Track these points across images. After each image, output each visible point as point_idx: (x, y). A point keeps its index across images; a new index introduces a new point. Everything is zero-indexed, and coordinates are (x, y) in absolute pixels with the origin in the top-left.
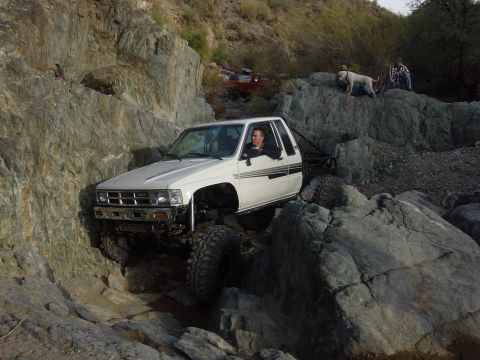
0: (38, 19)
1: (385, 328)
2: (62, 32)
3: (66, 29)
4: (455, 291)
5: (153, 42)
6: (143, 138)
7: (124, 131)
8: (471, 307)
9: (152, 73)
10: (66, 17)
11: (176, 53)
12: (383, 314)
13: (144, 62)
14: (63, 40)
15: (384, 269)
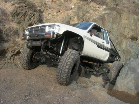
0: (104, 20)
2: (110, 22)
3: (111, 22)
6: (129, 48)
7: (125, 47)
10: (111, 19)
14: (110, 24)
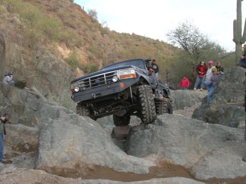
1: (51, 158)
4: (84, 147)
5: (51, 66)
8: (87, 152)
9: (49, 79)
11: (60, 71)
12: (53, 153)
13: (46, 74)
15: (60, 138)
